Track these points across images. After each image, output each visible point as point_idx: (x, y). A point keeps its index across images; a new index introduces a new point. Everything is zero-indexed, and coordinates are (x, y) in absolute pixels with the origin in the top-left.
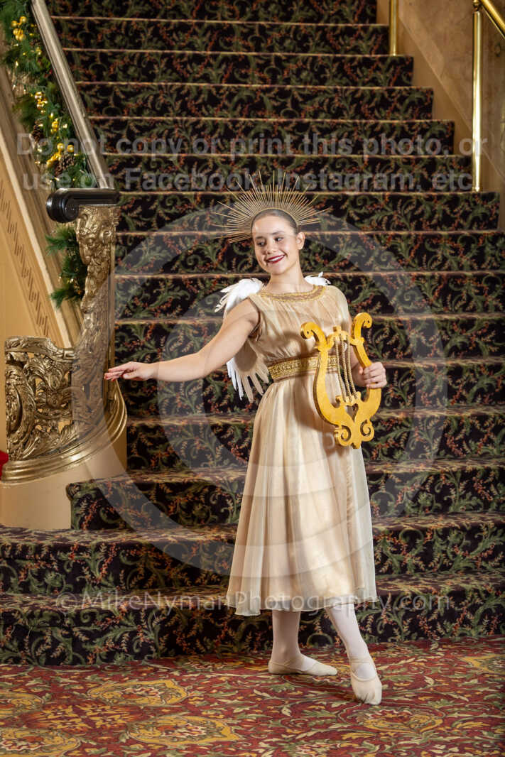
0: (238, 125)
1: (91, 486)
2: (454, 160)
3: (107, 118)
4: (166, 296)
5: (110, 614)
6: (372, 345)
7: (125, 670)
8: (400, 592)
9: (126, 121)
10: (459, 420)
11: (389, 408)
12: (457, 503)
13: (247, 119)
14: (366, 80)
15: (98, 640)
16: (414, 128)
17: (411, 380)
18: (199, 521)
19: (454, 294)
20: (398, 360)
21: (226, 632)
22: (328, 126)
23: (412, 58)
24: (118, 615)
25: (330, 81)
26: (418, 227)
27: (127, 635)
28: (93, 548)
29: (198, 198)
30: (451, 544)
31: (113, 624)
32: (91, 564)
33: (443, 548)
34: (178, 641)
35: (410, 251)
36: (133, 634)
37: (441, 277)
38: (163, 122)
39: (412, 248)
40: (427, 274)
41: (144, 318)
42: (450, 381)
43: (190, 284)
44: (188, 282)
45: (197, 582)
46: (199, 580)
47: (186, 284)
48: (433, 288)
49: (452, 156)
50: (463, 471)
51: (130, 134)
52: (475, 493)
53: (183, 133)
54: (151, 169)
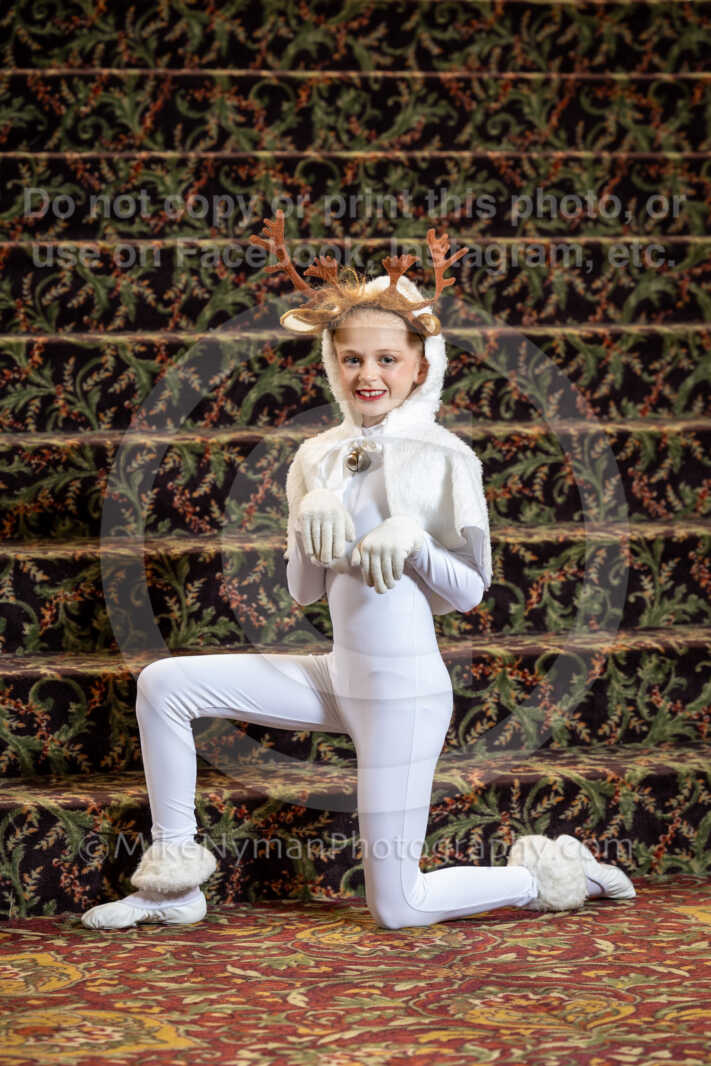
6: (471, 295)
8: (539, 778)
10: (657, 440)
11: (509, 421)
12: (656, 608)
17: (555, 361)
19: (643, 196)
20: (526, 326)
26: (567, 67)
30: (644, 685)
33: (630, 693)
34: (64, 881)
35: (549, 114)
37: (614, 161)
39: (553, 107)
40: (584, 155)
42: (637, 366)
43: (86, 170)
44: (80, 166)
45: (103, 763)
46: (108, 760)
47: (76, 171)
48: (600, 183)
50: (667, 539)
52: (694, 587)
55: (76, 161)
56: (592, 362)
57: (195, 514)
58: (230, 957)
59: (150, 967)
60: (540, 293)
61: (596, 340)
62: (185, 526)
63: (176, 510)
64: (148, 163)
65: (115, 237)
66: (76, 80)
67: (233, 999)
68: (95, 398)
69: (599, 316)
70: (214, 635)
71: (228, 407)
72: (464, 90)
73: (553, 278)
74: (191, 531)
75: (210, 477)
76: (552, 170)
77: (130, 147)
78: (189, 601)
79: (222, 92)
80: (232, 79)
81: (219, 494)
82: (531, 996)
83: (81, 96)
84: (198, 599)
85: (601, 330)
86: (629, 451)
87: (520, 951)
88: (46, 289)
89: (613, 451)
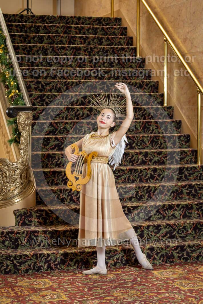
0: (81, 83)
1: (22, 211)
2: (158, 95)
3: (34, 80)
4: (52, 143)
5: (27, 256)
6: (125, 161)
7: (32, 276)
8: (131, 248)
9: (41, 81)
10: (155, 187)
11: (131, 183)
12: (154, 217)
13: (84, 81)
14: (128, 66)
15: (23, 265)
16: (144, 83)
17: (138, 173)
18: (61, 223)
19: (156, 142)
20: (135, 166)
21: (69, 263)
23: (144, 58)
24: (30, 256)
25: (115, 67)
26: (144, 119)
27: (33, 263)
28: (22, 232)
30: (150, 231)
31: (28, 259)
32: (21, 238)
33: (148, 232)
34: (51, 265)
35: (141, 127)
36: (35, 263)
37: (151, 136)
38: (54, 82)
39: (141, 126)
40: (146, 135)
41: (45, 151)
42: (153, 173)
43: (61, 139)
48: (148, 140)
49: (157, 93)
50: (155, 205)
51: (42, 86)
52: (160, 213)
53: (61, 86)
54: (49, 98)
55: (59, 138)
56: (145, 173)
58: (77, 280)
59: (64, 282)
60: (137, 160)
61: (145, 169)
62: (75, 202)
63: (73, 200)
66: (60, 123)
67: (76, 290)
68: (61, 180)
69: (147, 164)
73: (139, 158)
76: (140, 138)
77: (69, 134)
79: (85, 124)
80: (86, 122)
82: (124, 290)
83: (61, 125)
85: (147, 167)
86: (150, 189)
87: (124, 280)
88: (53, 160)
89: (147, 189)
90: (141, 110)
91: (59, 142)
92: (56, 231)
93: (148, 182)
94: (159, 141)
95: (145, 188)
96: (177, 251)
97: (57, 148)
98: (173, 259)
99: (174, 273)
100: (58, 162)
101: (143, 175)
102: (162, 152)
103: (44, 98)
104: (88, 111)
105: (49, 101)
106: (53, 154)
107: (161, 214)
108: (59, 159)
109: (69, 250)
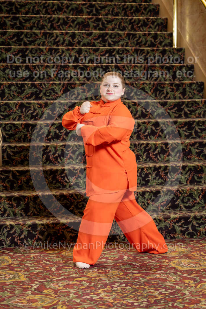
0: (69, 19)
2: (166, 34)
4: (28, 91)
9: (19, 17)
10: (155, 145)
12: (152, 182)
13: (74, 16)
16: (149, 20)
18: (32, 188)
19: (160, 91)
21: (38, 237)
22: (110, 20)
29: (47, 49)
33: (143, 200)
34: (16, 240)
37: (154, 84)
38: (36, 17)
40: (148, 82)
41: (18, 100)
42: (154, 128)
43: (39, 86)
44: (38, 85)
45: (28, 214)
46: (29, 214)
47: (37, 86)
48: (151, 88)
49: (166, 32)
50: (155, 167)
51: (21, 22)
52: (160, 177)
53: (44, 23)
54: (28, 38)
55: (37, 84)
56: (144, 128)
57: (54, 160)
58: (45, 258)
59: (27, 260)
60: (135, 112)
61: (144, 123)
62: (52, 163)
63: (50, 159)
64: (52, 84)
65: (45, 100)
66: (39, 66)
67: (40, 269)
69: (148, 117)
70: (55, 187)
71: (65, 137)
72: (123, 68)
73: (138, 109)
74: (54, 164)
75: (58, 152)
76: (140, 85)
77: (51, 80)
78: (50, 179)
79: (71, 69)
80: (73, 66)
81: (59, 156)
82: (103, 270)
83: (40, 69)
84: (52, 179)
85: (146, 121)
86: (149, 147)
87: (107, 258)
88: (28, 111)
89: (145, 147)
90: (144, 53)
91: (37, 89)
92: (24, 197)
93: (148, 140)
94: (164, 89)
95: (143, 146)
96: (180, 224)
97: (34, 97)
98: (174, 234)
99: (174, 251)
100: (34, 114)
101: (141, 130)
102: (167, 102)
103: (22, 37)
104: (76, 52)
105: (28, 41)
106: (27, 103)
107: (162, 178)
108: (35, 110)
109: (39, 221)
